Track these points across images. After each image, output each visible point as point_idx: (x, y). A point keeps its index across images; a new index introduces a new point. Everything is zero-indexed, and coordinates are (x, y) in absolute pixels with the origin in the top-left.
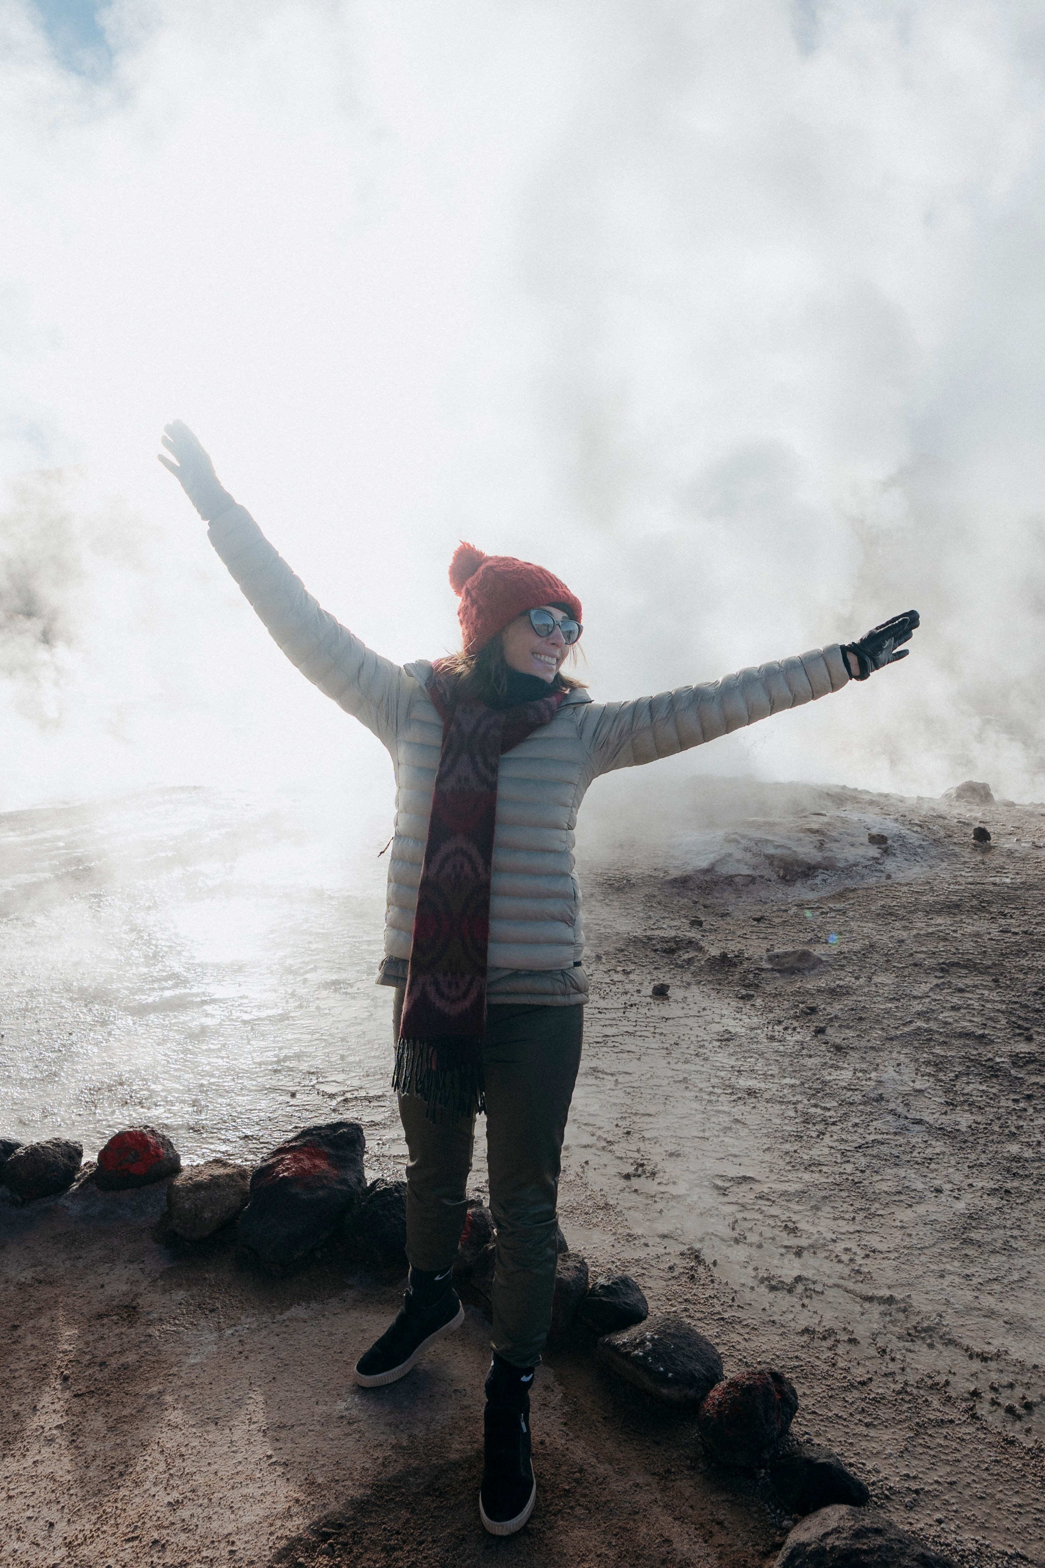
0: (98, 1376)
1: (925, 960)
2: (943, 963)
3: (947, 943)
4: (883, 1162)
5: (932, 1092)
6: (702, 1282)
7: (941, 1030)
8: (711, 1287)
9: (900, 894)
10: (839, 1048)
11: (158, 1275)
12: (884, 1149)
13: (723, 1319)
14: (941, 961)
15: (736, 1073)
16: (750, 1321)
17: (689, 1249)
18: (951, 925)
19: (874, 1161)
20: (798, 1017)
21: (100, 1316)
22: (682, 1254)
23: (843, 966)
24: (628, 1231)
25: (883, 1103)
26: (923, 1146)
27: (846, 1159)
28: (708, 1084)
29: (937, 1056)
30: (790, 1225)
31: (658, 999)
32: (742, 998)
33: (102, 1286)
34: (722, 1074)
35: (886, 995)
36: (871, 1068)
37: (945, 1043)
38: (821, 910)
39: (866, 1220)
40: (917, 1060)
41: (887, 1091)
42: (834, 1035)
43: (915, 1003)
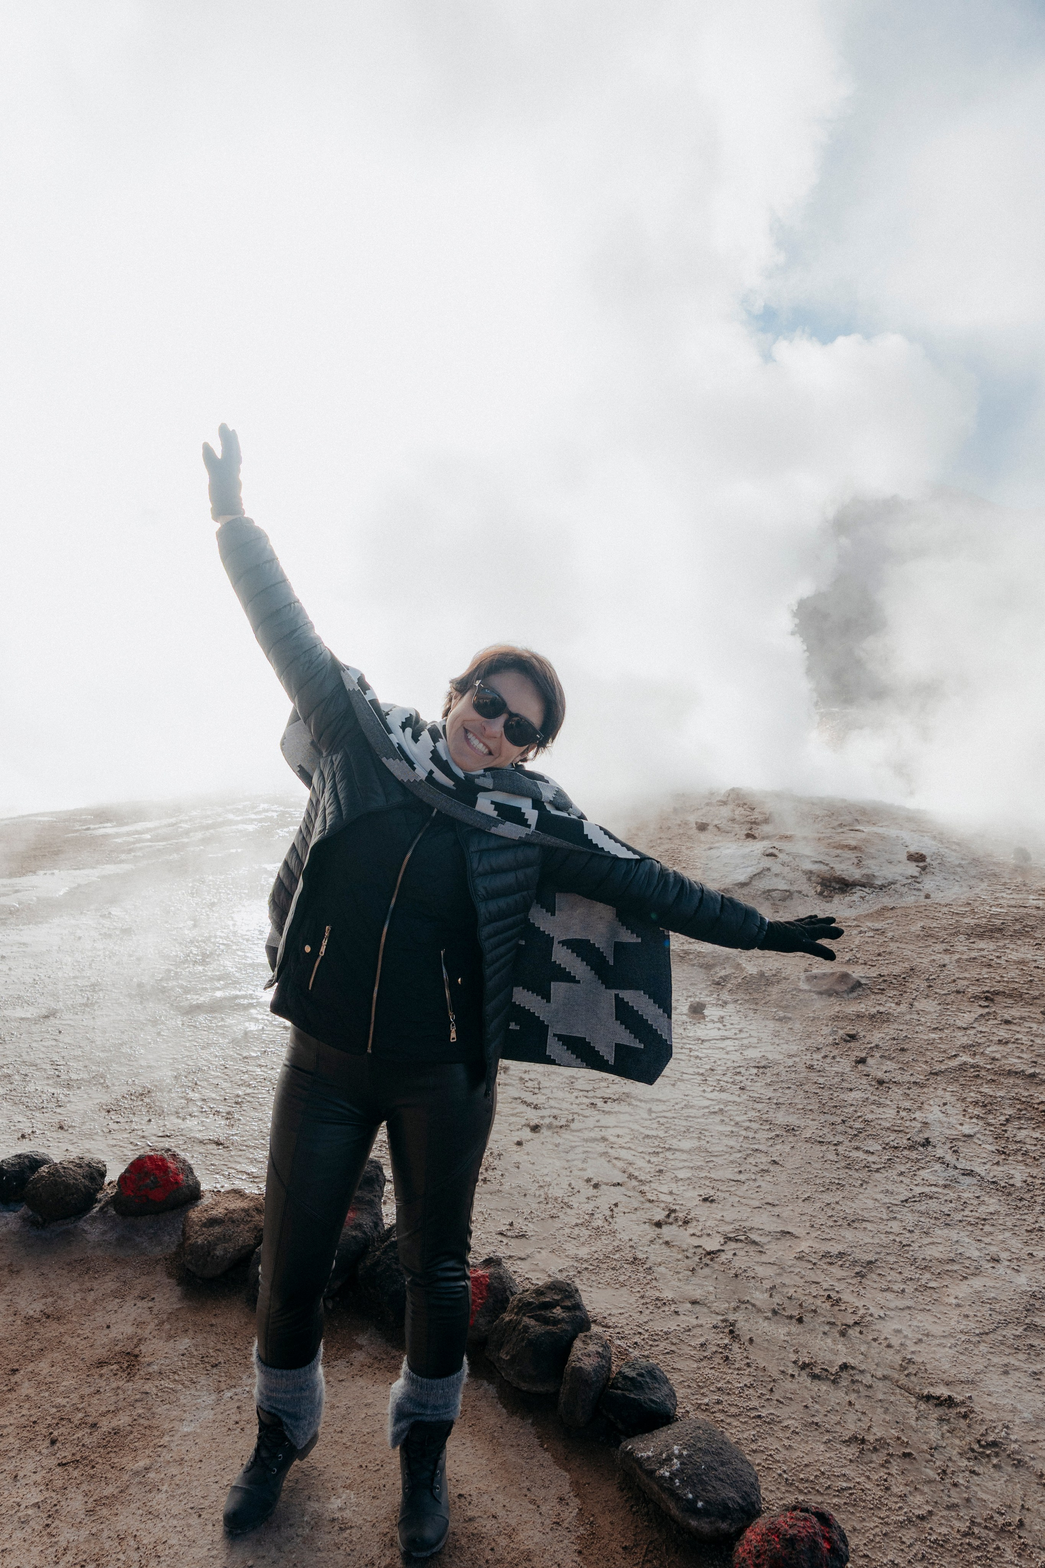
0: (87, 1441)
1: (968, 987)
2: (988, 992)
3: (991, 970)
4: (933, 1221)
5: (982, 1138)
6: (737, 1366)
7: (989, 1067)
8: (746, 1372)
9: (940, 915)
10: (881, 1082)
11: (165, 1317)
12: (933, 1204)
13: (759, 1417)
14: (986, 989)
15: (774, 1107)
16: (790, 1422)
17: (723, 1321)
18: (994, 950)
19: (922, 1219)
20: (837, 1044)
21: (101, 1364)
22: (715, 1327)
23: (883, 990)
24: (658, 1294)
25: (930, 1148)
26: (975, 1202)
27: (892, 1215)
28: (745, 1117)
29: (985, 1095)
30: (833, 1294)
31: (693, 1018)
32: (780, 1020)
33: (108, 1327)
34: (759, 1106)
35: (929, 1024)
36: (915, 1106)
37: (993, 1081)
38: (859, 929)
39: (917, 1294)
40: (964, 1100)
41: (935, 1134)
42: (876, 1067)
43: (960, 1034)
